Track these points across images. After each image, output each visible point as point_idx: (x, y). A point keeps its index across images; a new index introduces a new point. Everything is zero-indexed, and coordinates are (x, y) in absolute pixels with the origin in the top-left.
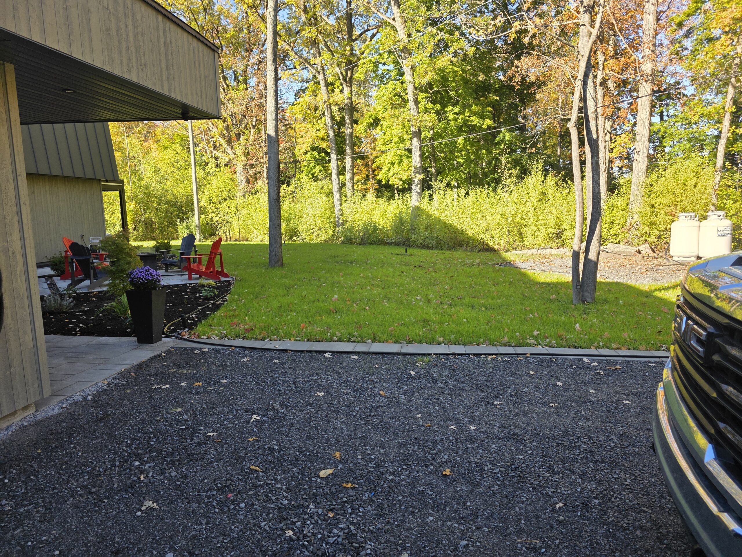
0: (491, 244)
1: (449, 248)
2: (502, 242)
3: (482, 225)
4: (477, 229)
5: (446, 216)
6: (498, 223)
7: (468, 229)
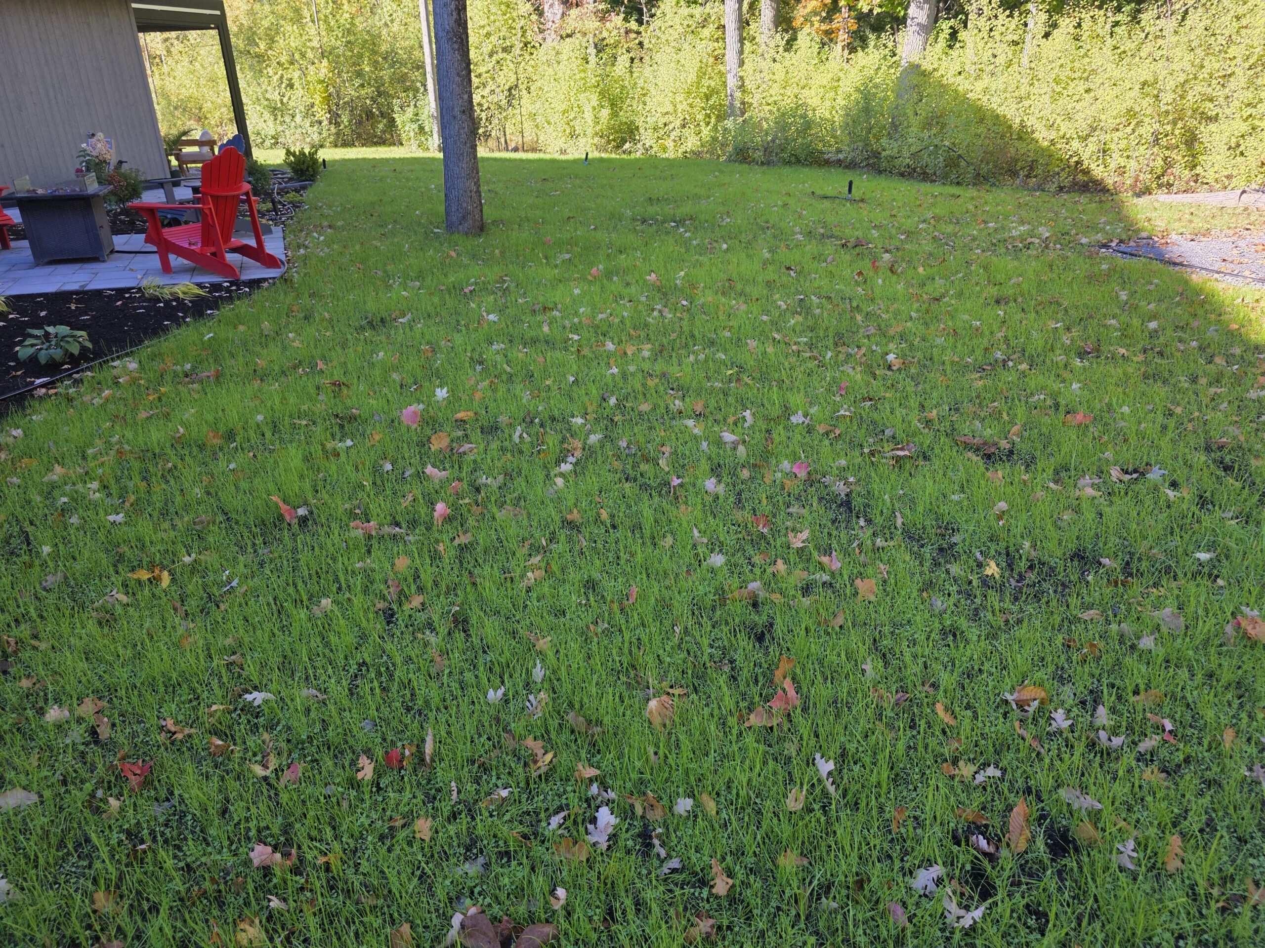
0: (1098, 171)
1: (980, 179)
2: (1132, 165)
3: (1079, 116)
4: (1065, 128)
5: (986, 90)
6: (1129, 111)
7: (1038, 126)
